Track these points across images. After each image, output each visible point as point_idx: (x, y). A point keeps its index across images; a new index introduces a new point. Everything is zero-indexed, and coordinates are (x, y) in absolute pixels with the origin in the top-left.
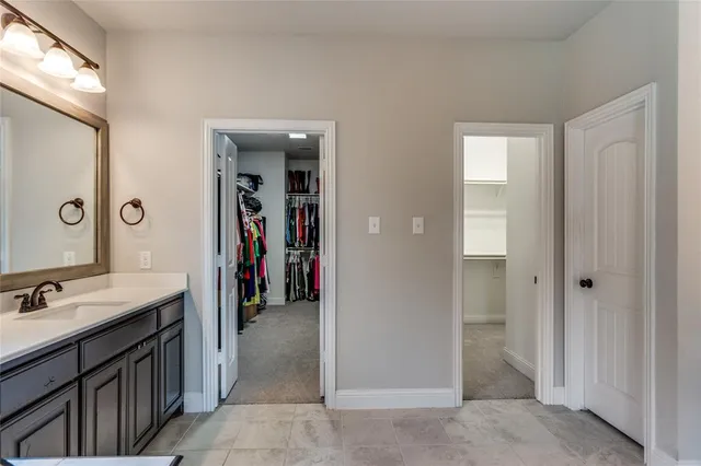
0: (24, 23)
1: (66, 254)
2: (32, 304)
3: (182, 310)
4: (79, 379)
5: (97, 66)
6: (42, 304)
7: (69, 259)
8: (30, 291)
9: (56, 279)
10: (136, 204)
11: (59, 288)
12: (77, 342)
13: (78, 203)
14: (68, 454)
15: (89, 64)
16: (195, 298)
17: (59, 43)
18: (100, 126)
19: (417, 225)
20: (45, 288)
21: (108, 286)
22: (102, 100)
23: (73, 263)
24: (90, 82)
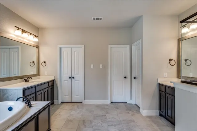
0: (26, 32)
1: (31, 72)
2: (27, 81)
3: (53, 83)
4: (36, 93)
5: (37, 36)
6: (28, 81)
7: (32, 73)
8: (26, 79)
9: (31, 77)
10: (45, 62)
11: (31, 78)
12: (35, 87)
13: (33, 62)
14: (34, 101)
15: (36, 36)
16: (56, 81)
17: (31, 34)
18: (38, 47)
19: (101, 66)
20: (29, 78)
21: (39, 78)
22: (38, 43)
23: (32, 74)
24: (36, 40)
